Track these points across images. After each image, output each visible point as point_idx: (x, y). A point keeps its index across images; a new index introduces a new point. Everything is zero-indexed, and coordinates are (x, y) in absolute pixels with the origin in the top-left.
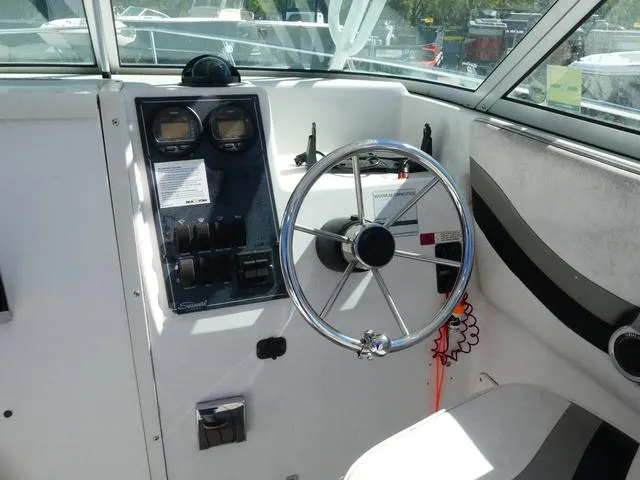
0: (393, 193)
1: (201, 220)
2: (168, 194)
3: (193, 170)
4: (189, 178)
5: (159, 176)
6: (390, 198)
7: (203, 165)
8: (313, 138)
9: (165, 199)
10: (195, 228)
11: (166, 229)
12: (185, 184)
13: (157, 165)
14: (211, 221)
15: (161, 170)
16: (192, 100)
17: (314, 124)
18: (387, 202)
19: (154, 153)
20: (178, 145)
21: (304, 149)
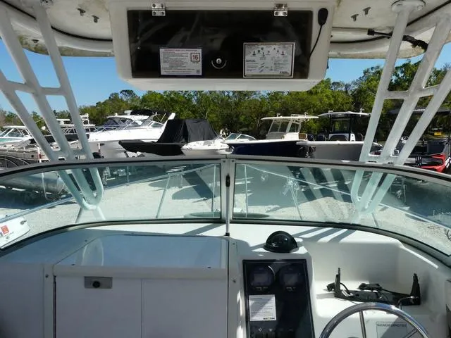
0: (391, 324)
1: (271, 330)
2: (255, 313)
3: (269, 300)
4: (267, 305)
5: (251, 302)
6: (388, 327)
7: (274, 298)
8: (338, 277)
9: (252, 316)
10: (267, 335)
11: (252, 333)
12: (263, 308)
13: (250, 297)
14: (276, 331)
15: (252, 299)
16: (271, 262)
17: (339, 269)
18: (385, 330)
19: (250, 290)
20: (262, 287)
21: (333, 281)
